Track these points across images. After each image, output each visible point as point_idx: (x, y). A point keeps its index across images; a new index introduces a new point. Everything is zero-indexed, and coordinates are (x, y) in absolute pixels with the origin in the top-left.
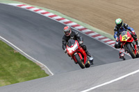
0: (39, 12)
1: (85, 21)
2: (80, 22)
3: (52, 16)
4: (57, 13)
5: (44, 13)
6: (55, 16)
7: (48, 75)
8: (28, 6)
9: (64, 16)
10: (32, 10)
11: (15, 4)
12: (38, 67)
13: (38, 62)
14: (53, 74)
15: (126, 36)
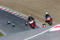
1: (19, 11)
2: (17, 12)
4: (7, 8)
6: (6, 9)
7: (3, 35)
9: (11, 10)
14: (6, 35)
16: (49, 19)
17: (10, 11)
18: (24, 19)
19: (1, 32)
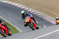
0: (16, 5)
3: (21, 7)
5: (17, 6)
6: (22, 7)
7: (19, 32)
8: (11, 3)
10: (13, 4)
11: (5, 2)
12: (15, 29)
13: (15, 26)
14: (21, 32)
15: (28, 19)
16: (27, 20)
17: (26, 8)
18: (40, 16)
19: (17, 29)
